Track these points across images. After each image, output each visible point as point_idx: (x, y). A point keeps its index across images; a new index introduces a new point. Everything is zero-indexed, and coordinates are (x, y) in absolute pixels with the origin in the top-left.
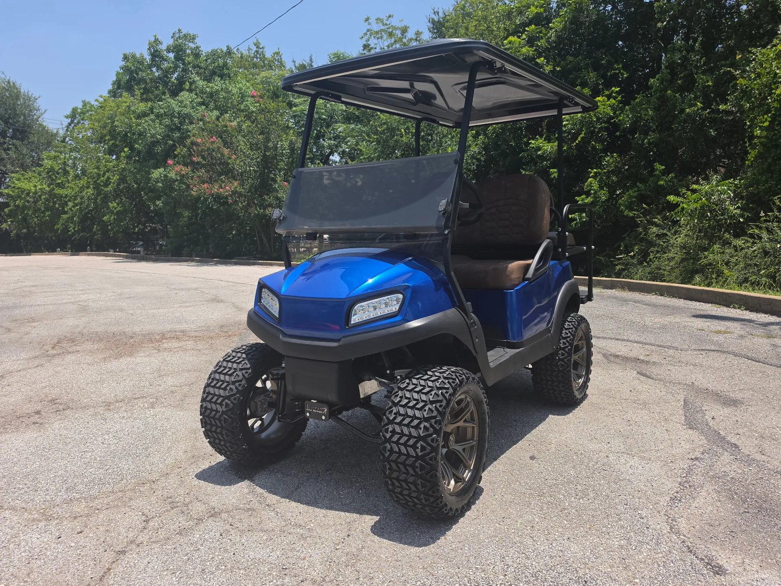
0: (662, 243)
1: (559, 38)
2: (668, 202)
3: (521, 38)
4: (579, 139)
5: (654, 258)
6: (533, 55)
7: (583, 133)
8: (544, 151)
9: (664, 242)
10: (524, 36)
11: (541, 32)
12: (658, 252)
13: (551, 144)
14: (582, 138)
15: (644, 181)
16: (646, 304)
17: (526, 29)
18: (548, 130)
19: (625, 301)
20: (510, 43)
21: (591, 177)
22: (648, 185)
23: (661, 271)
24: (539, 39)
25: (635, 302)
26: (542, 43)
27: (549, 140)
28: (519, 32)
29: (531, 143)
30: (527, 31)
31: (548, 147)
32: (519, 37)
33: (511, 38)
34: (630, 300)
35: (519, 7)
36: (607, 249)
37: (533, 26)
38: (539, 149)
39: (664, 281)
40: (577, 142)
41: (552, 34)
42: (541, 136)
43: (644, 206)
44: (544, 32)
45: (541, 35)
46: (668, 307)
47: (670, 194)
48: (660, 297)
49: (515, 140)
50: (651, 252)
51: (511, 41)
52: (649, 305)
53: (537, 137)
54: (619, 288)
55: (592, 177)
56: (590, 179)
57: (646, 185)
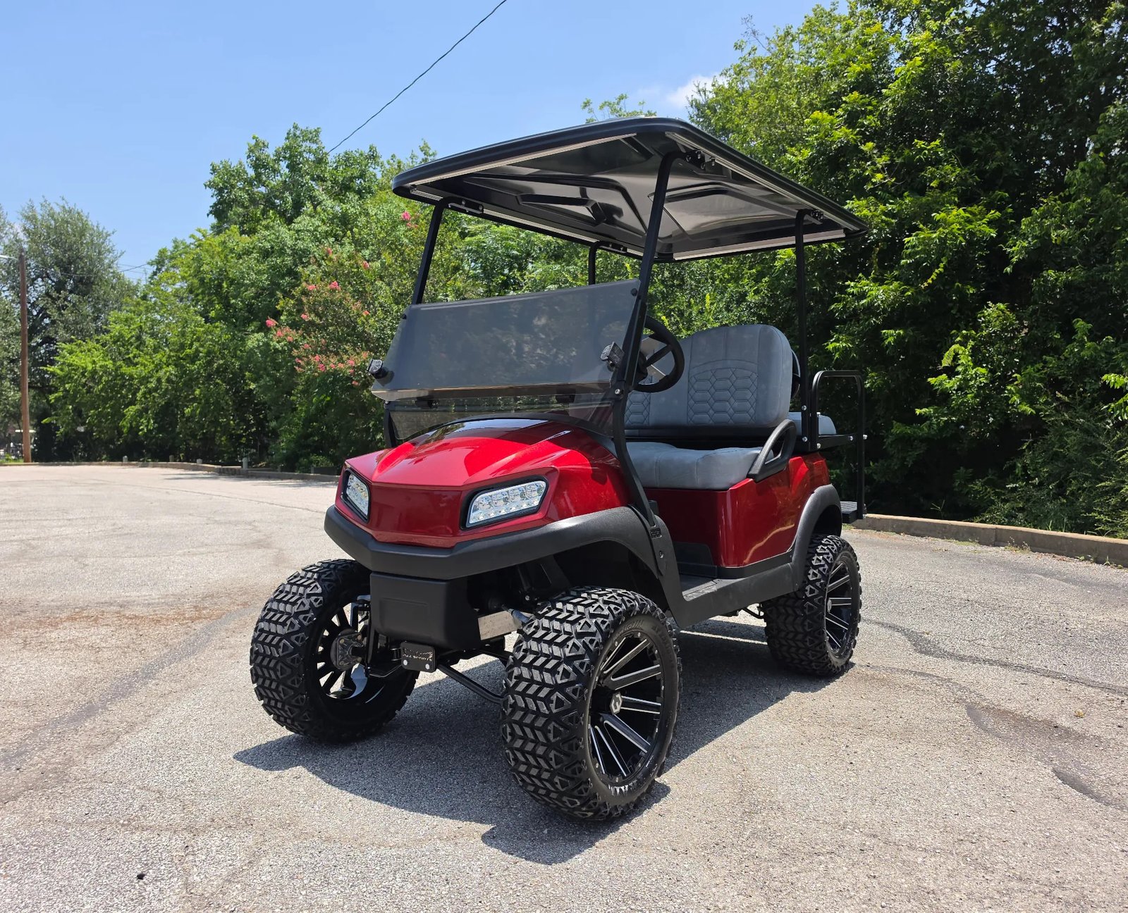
0: (1094, 463)
1: (901, 113)
2: (1105, 386)
3: (836, 114)
4: (934, 276)
5: (1079, 489)
6: (855, 140)
7: (941, 265)
8: (872, 300)
9: (1098, 461)
10: (840, 112)
11: (870, 104)
12: (1086, 479)
13: (885, 287)
14: (939, 275)
15: (1056, 351)
16: (1066, 581)
17: (844, 99)
18: (880, 264)
19: (1025, 571)
20: (815, 122)
21: (957, 343)
22: (1062, 357)
23: (1093, 514)
24: (865, 113)
25: (1045, 575)
26: (870, 121)
27: (880, 281)
28: (832, 106)
29: (848, 286)
30: (845, 102)
31: (879, 293)
32: (831, 113)
33: (817, 114)
34: (1033, 570)
35: (833, 66)
36: (990, 471)
37: (856, 94)
38: (863, 295)
39: (1101, 533)
40: (930, 281)
41: (887, 105)
42: (867, 275)
43: (1059, 395)
44: (874, 102)
45: (870, 108)
46: (1116, 587)
47: (1108, 372)
48: (1095, 565)
49: (821, 283)
50: (1074, 478)
51: (817, 119)
52: (1075, 582)
53: (860, 275)
54: (1013, 544)
55: (959, 342)
56: (954, 347)
57: (1059, 359)
